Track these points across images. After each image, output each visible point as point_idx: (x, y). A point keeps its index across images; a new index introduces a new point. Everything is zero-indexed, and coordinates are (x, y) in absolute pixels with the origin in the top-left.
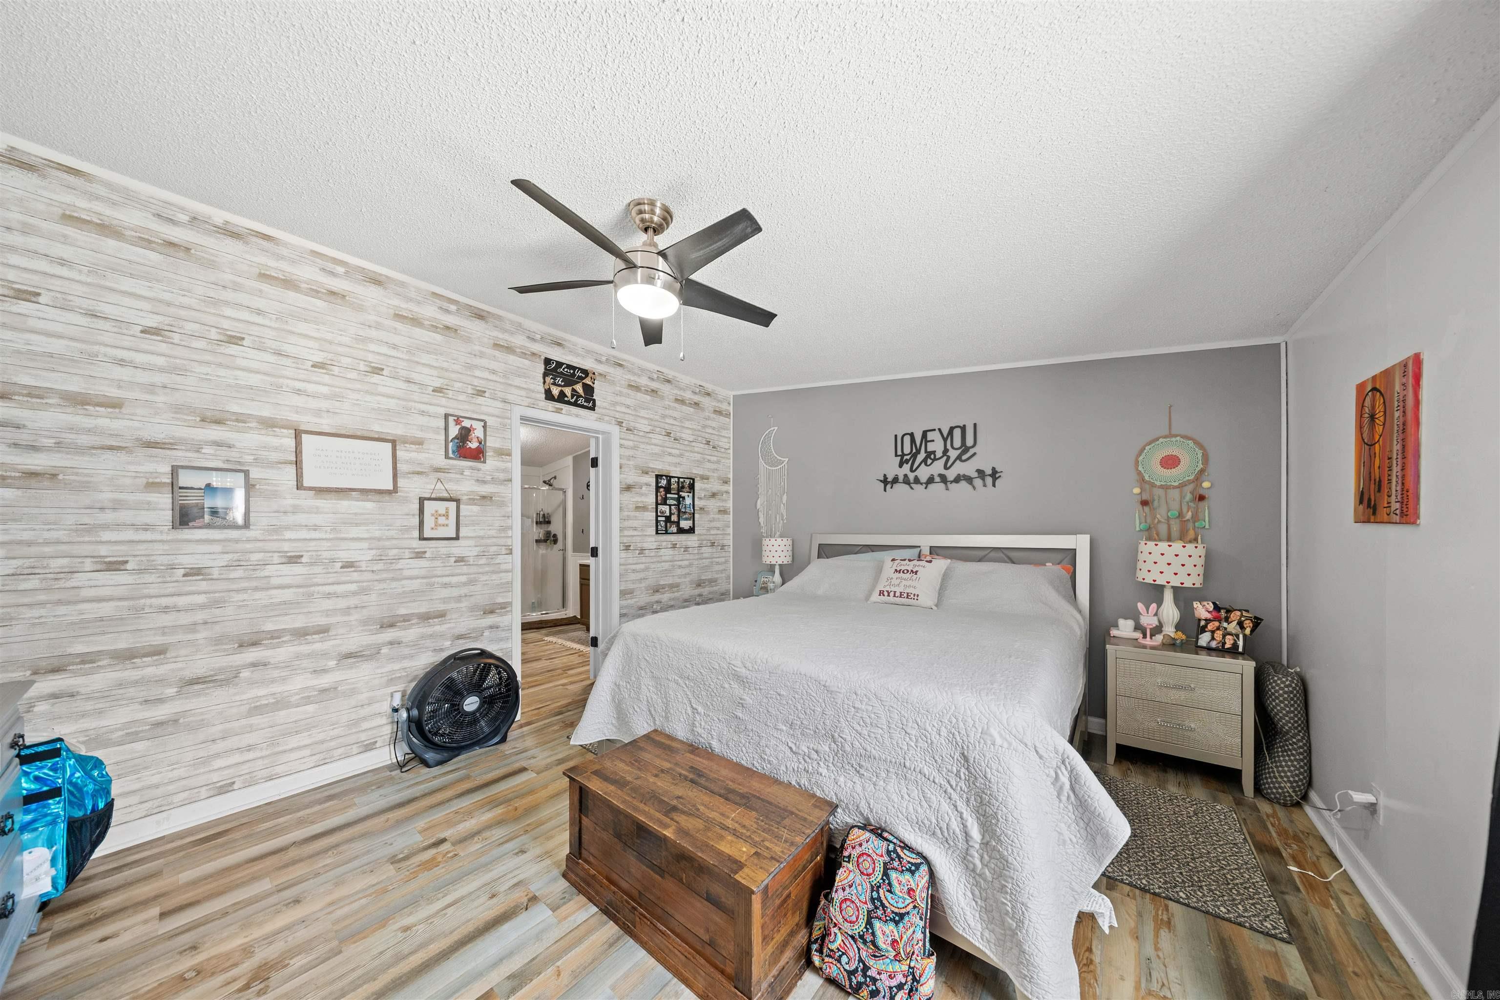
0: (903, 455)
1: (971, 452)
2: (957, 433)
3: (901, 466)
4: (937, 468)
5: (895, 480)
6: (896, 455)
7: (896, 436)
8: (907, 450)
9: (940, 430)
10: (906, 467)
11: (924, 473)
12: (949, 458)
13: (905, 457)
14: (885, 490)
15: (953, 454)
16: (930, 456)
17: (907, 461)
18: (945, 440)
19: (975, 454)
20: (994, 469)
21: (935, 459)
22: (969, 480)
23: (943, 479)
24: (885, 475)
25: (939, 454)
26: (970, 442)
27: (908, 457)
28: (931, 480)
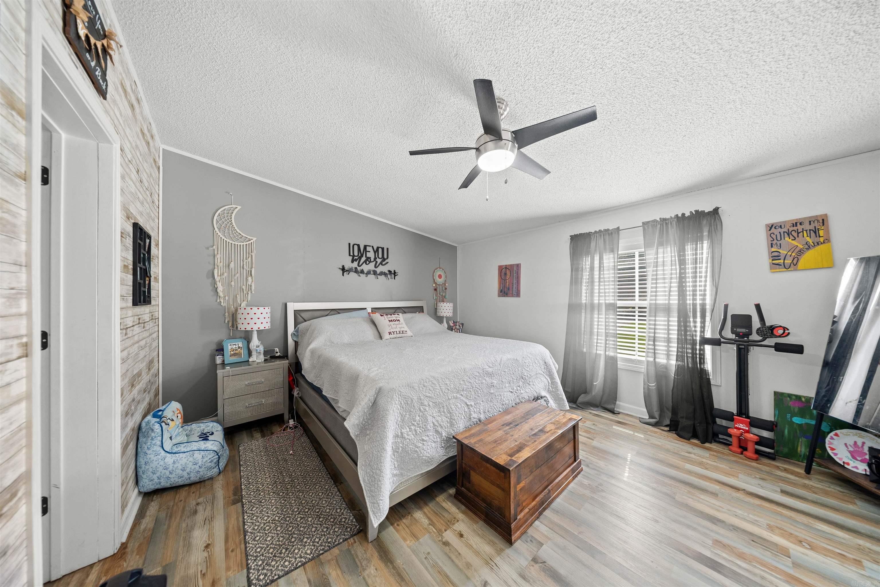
0: (354, 256)
1: (386, 261)
2: (380, 250)
3: (352, 262)
4: (371, 266)
5: (349, 271)
6: (350, 255)
7: (349, 244)
8: (356, 253)
9: (373, 247)
10: (355, 264)
11: (365, 268)
12: (377, 262)
13: (355, 258)
14: (343, 275)
15: (379, 261)
16: (368, 260)
17: (356, 260)
18: (375, 252)
19: (388, 263)
20: (394, 271)
21: (370, 262)
22: (385, 274)
23: (375, 273)
24: (343, 266)
25: (372, 260)
26: (385, 257)
27: (357, 258)
28: (369, 273)
